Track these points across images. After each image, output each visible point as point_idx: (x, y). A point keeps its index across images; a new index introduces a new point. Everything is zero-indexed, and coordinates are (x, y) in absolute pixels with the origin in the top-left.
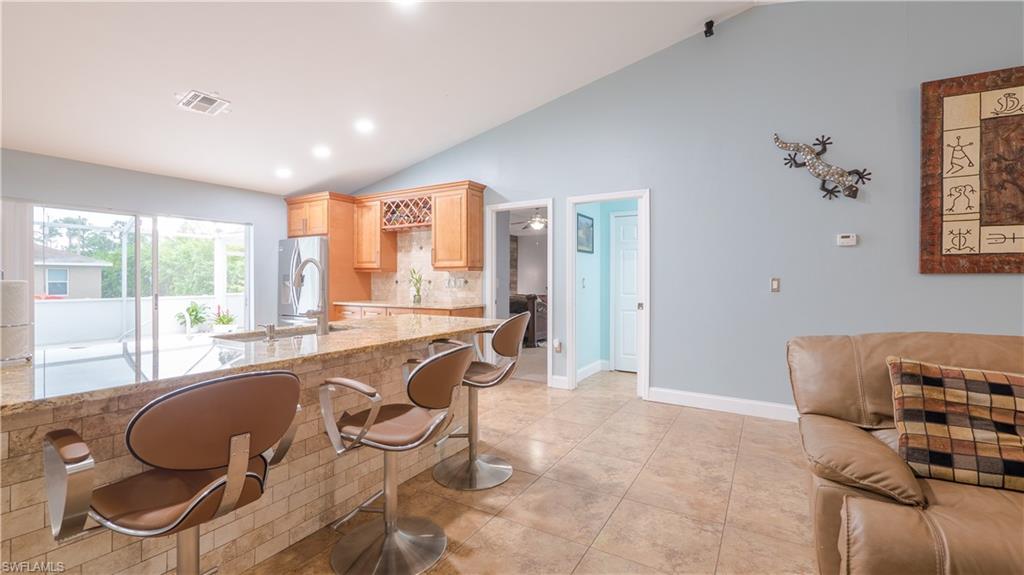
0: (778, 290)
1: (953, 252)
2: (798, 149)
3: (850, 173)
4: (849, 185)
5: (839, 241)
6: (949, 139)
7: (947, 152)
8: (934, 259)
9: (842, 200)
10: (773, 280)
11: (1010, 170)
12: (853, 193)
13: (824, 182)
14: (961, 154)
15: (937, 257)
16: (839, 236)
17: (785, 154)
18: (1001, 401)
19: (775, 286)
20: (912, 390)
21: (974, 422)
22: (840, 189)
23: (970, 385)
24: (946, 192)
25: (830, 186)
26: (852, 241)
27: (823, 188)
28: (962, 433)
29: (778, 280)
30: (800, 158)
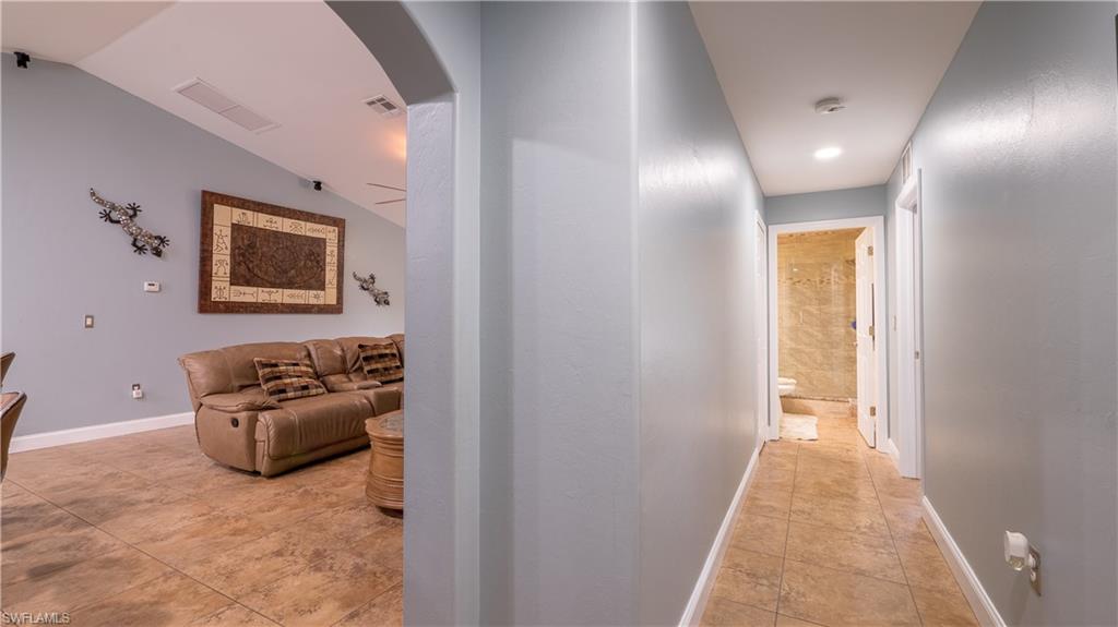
0: (91, 326)
1: (217, 300)
2: (113, 207)
3: (156, 238)
4: (156, 246)
5: (146, 287)
6: (216, 229)
7: (215, 237)
8: (207, 305)
9: (149, 257)
10: (87, 317)
11: (243, 255)
12: (158, 253)
13: (135, 240)
14: (221, 241)
15: (208, 303)
16: (146, 284)
17: (101, 209)
18: (296, 368)
19: (89, 322)
20: (268, 370)
21: (290, 377)
22: (147, 247)
23: (287, 365)
24: (214, 263)
25: (140, 244)
26: (156, 288)
27: (134, 244)
28: (288, 381)
29: (92, 317)
30: (114, 215)
